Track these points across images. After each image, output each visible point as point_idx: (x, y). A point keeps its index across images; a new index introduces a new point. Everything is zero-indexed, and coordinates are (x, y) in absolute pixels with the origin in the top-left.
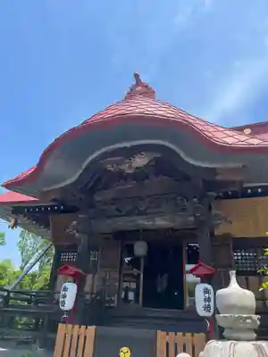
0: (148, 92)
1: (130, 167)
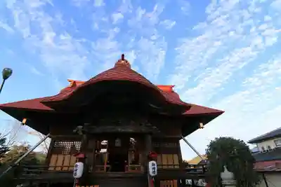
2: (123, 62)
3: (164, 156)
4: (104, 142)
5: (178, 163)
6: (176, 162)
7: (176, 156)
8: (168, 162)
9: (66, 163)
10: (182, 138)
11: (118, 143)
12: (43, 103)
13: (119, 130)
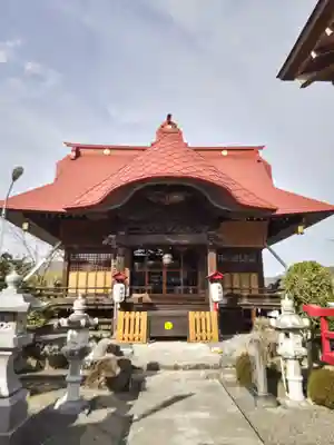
1: (169, 201)
2: (170, 126)
3: (236, 276)
5: (257, 287)
6: (255, 285)
8: (240, 285)
9: (91, 285)
10: (266, 247)
11: (167, 259)
12: (67, 209)
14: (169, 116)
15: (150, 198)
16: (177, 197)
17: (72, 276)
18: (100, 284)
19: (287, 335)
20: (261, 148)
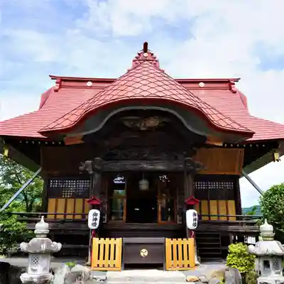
0: (153, 60)
1: (145, 126)
2: (146, 55)
3: (213, 203)
4: (118, 180)
5: (234, 214)
6: (232, 212)
7: (232, 203)
8: (218, 212)
9: (70, 210)
10: (243, 175)
11: (144, 185)
12: (42, 133)
13: (145, 166)
14: (146, 45)
15: (127, 124)
16: (153, 122)
17: (52, 202)
18: (79, 210)
19: (266, 264)
20: (237, 80)
